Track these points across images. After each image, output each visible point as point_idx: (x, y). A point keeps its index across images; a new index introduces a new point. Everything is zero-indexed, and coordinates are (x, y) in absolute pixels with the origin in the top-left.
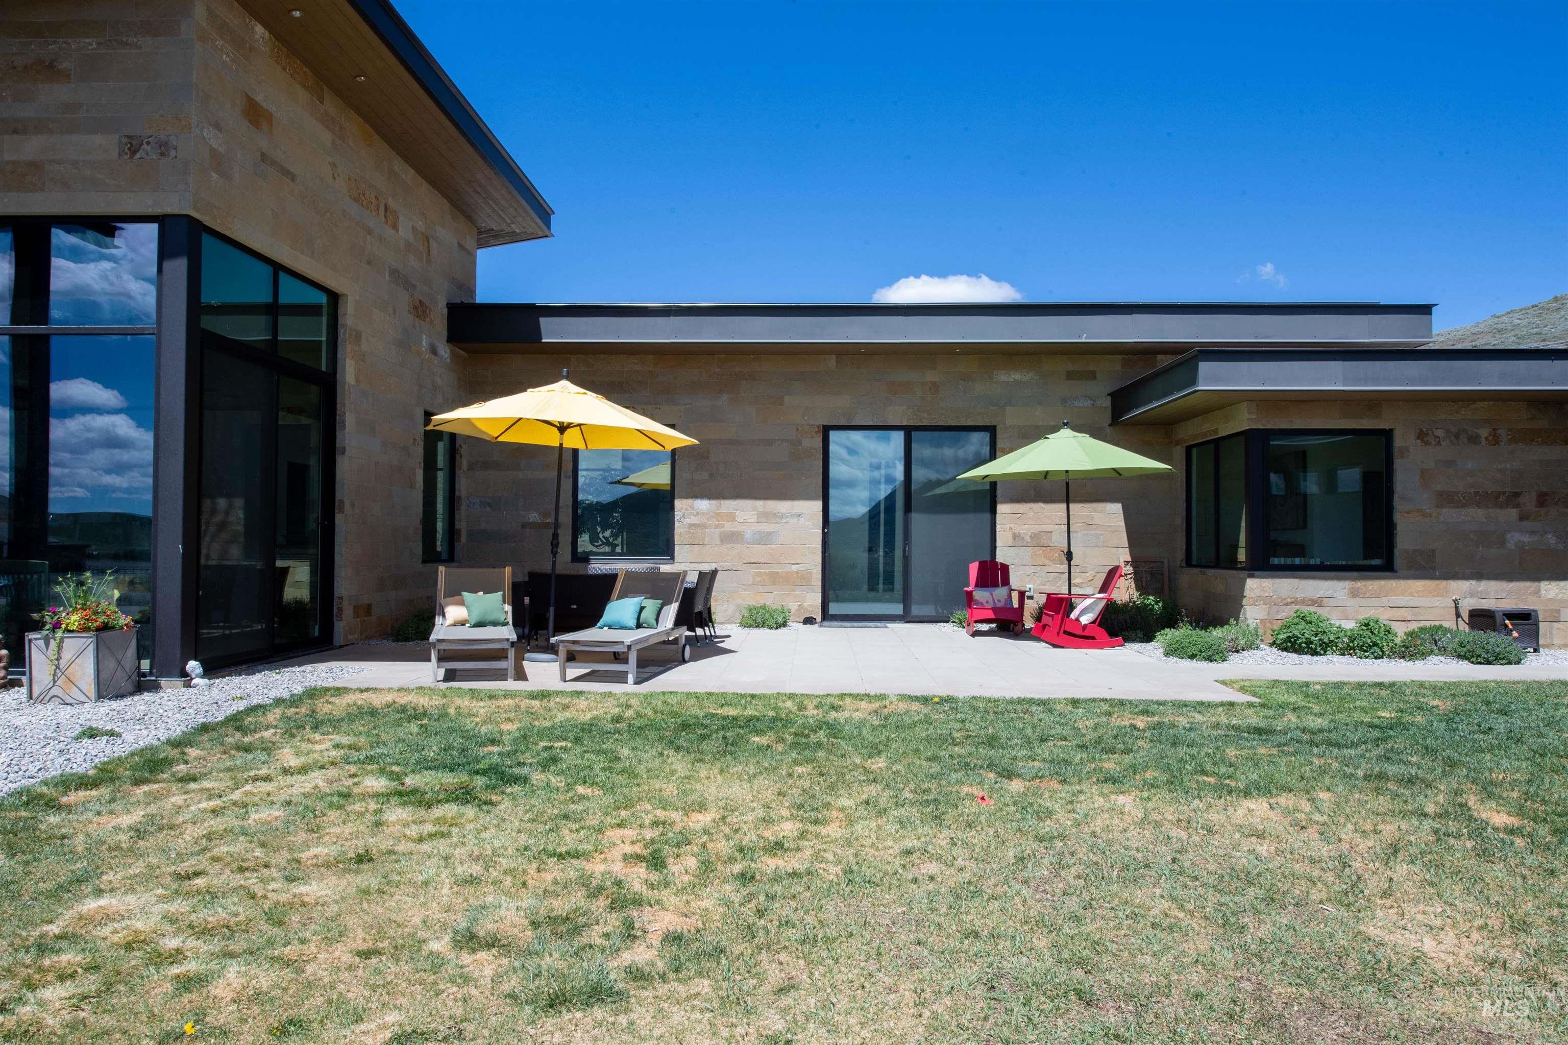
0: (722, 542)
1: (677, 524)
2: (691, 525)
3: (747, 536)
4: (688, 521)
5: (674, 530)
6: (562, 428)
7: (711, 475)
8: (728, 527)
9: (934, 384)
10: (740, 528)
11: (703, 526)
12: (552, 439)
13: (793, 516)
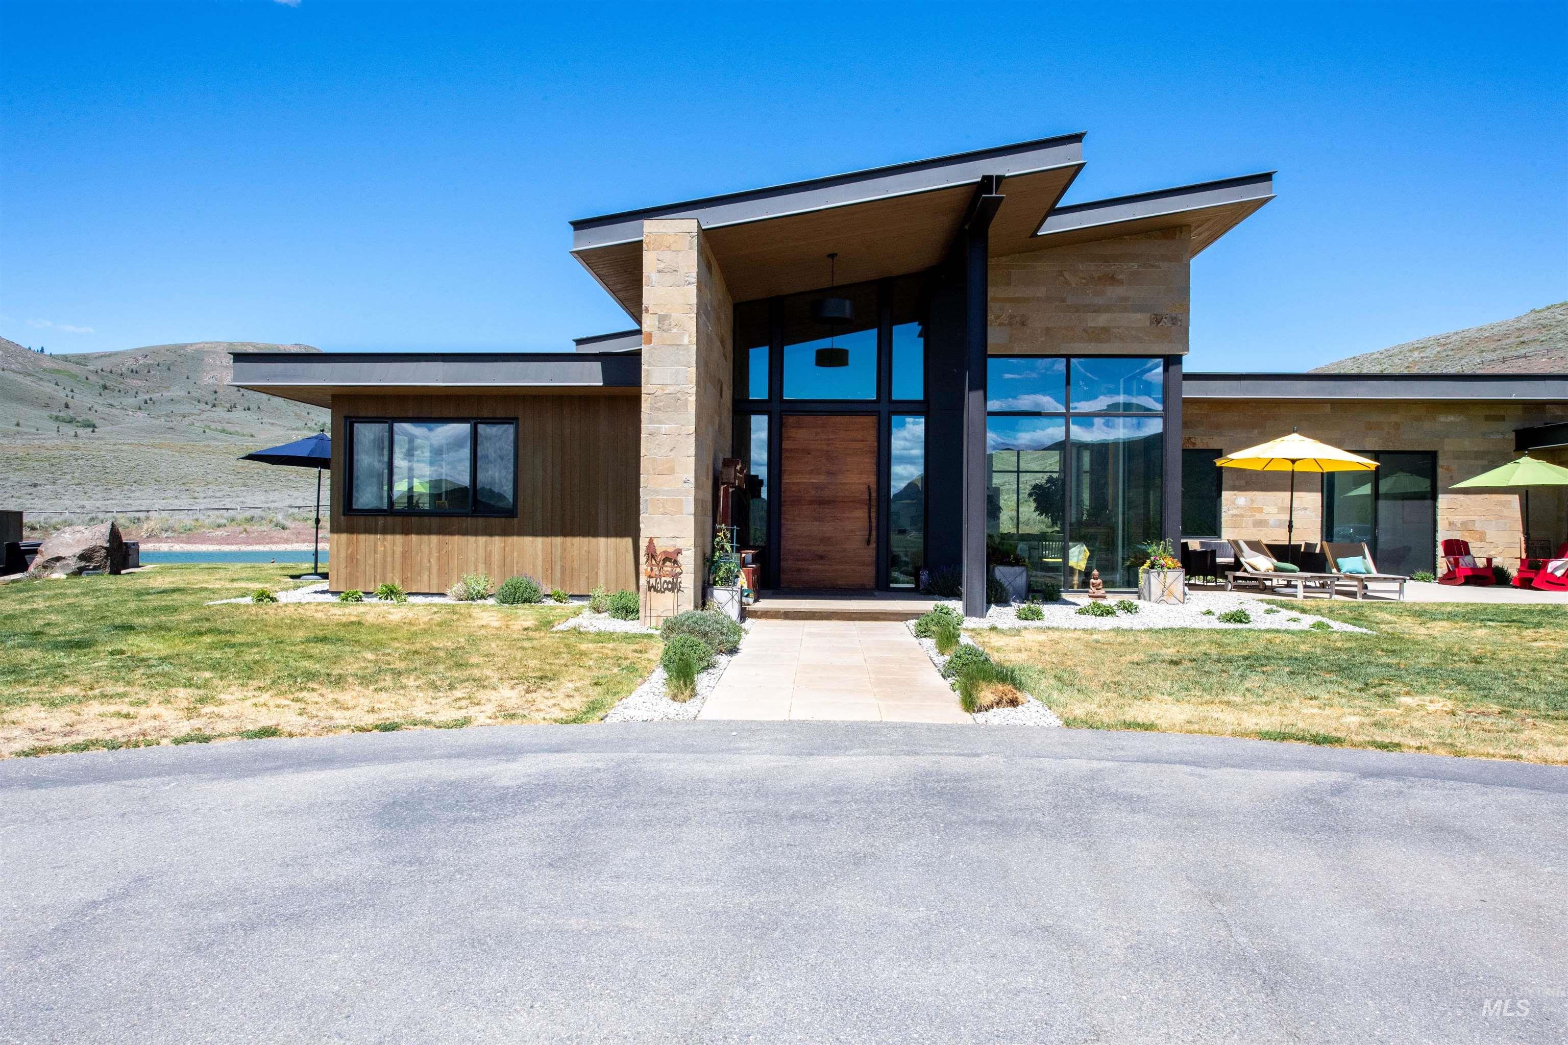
0: (1254, 526)
1: (1223, 515)
2: (1234, 515)
3: (1271, 522)
4: (1231, 512)
5: (1220, 518)
6: (1293, 461)
7: (1246, 483)
8: (1258, 516)
9: (1396, 424)
10: (1266, 518)
11: (1242, 516)
12: (1288, 467)
13: (1302, 509)
